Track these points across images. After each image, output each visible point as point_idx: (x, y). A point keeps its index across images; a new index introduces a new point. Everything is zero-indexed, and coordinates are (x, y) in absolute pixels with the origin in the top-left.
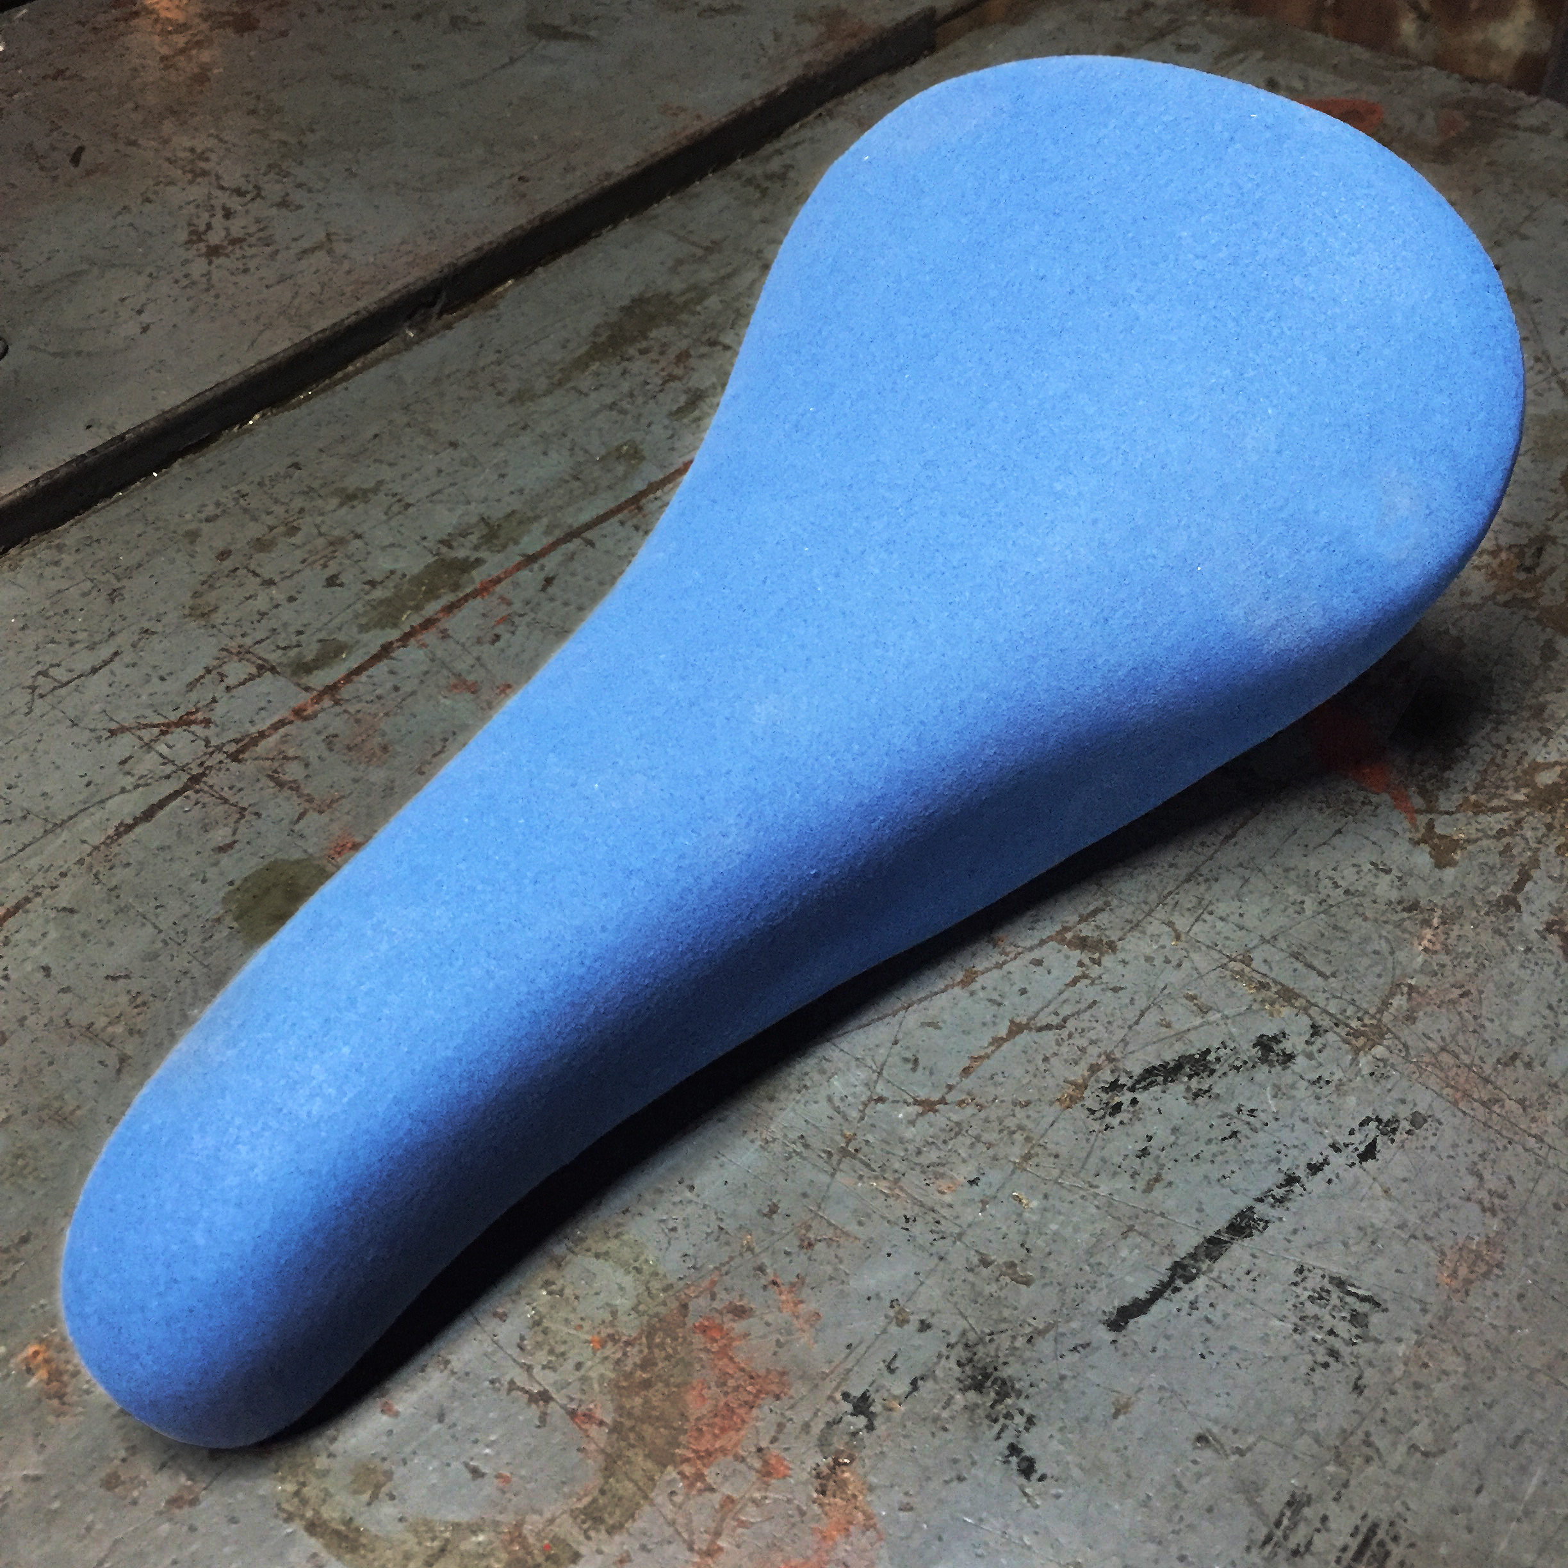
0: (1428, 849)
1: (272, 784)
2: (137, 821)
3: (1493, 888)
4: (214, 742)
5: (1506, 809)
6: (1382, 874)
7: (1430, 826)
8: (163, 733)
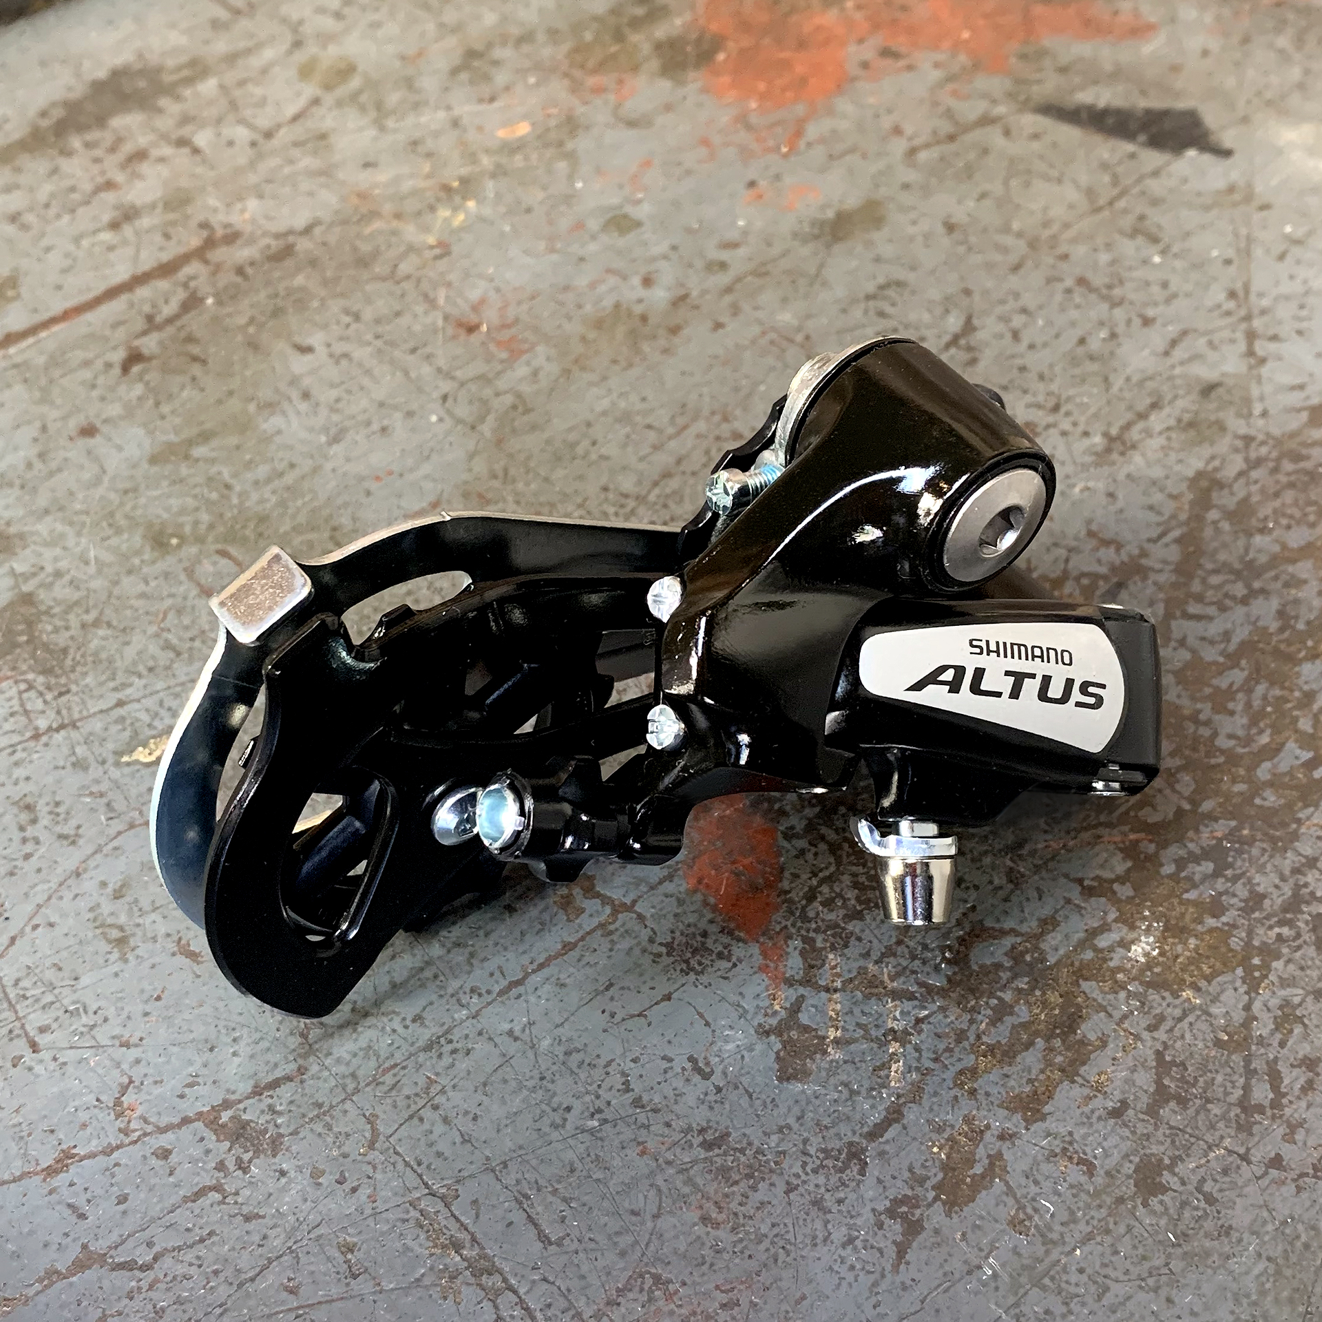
0: (779, 1046)
3: (843, 1128)
5: (911, 997)
6: (697, 1078)
7: (795, 1009)
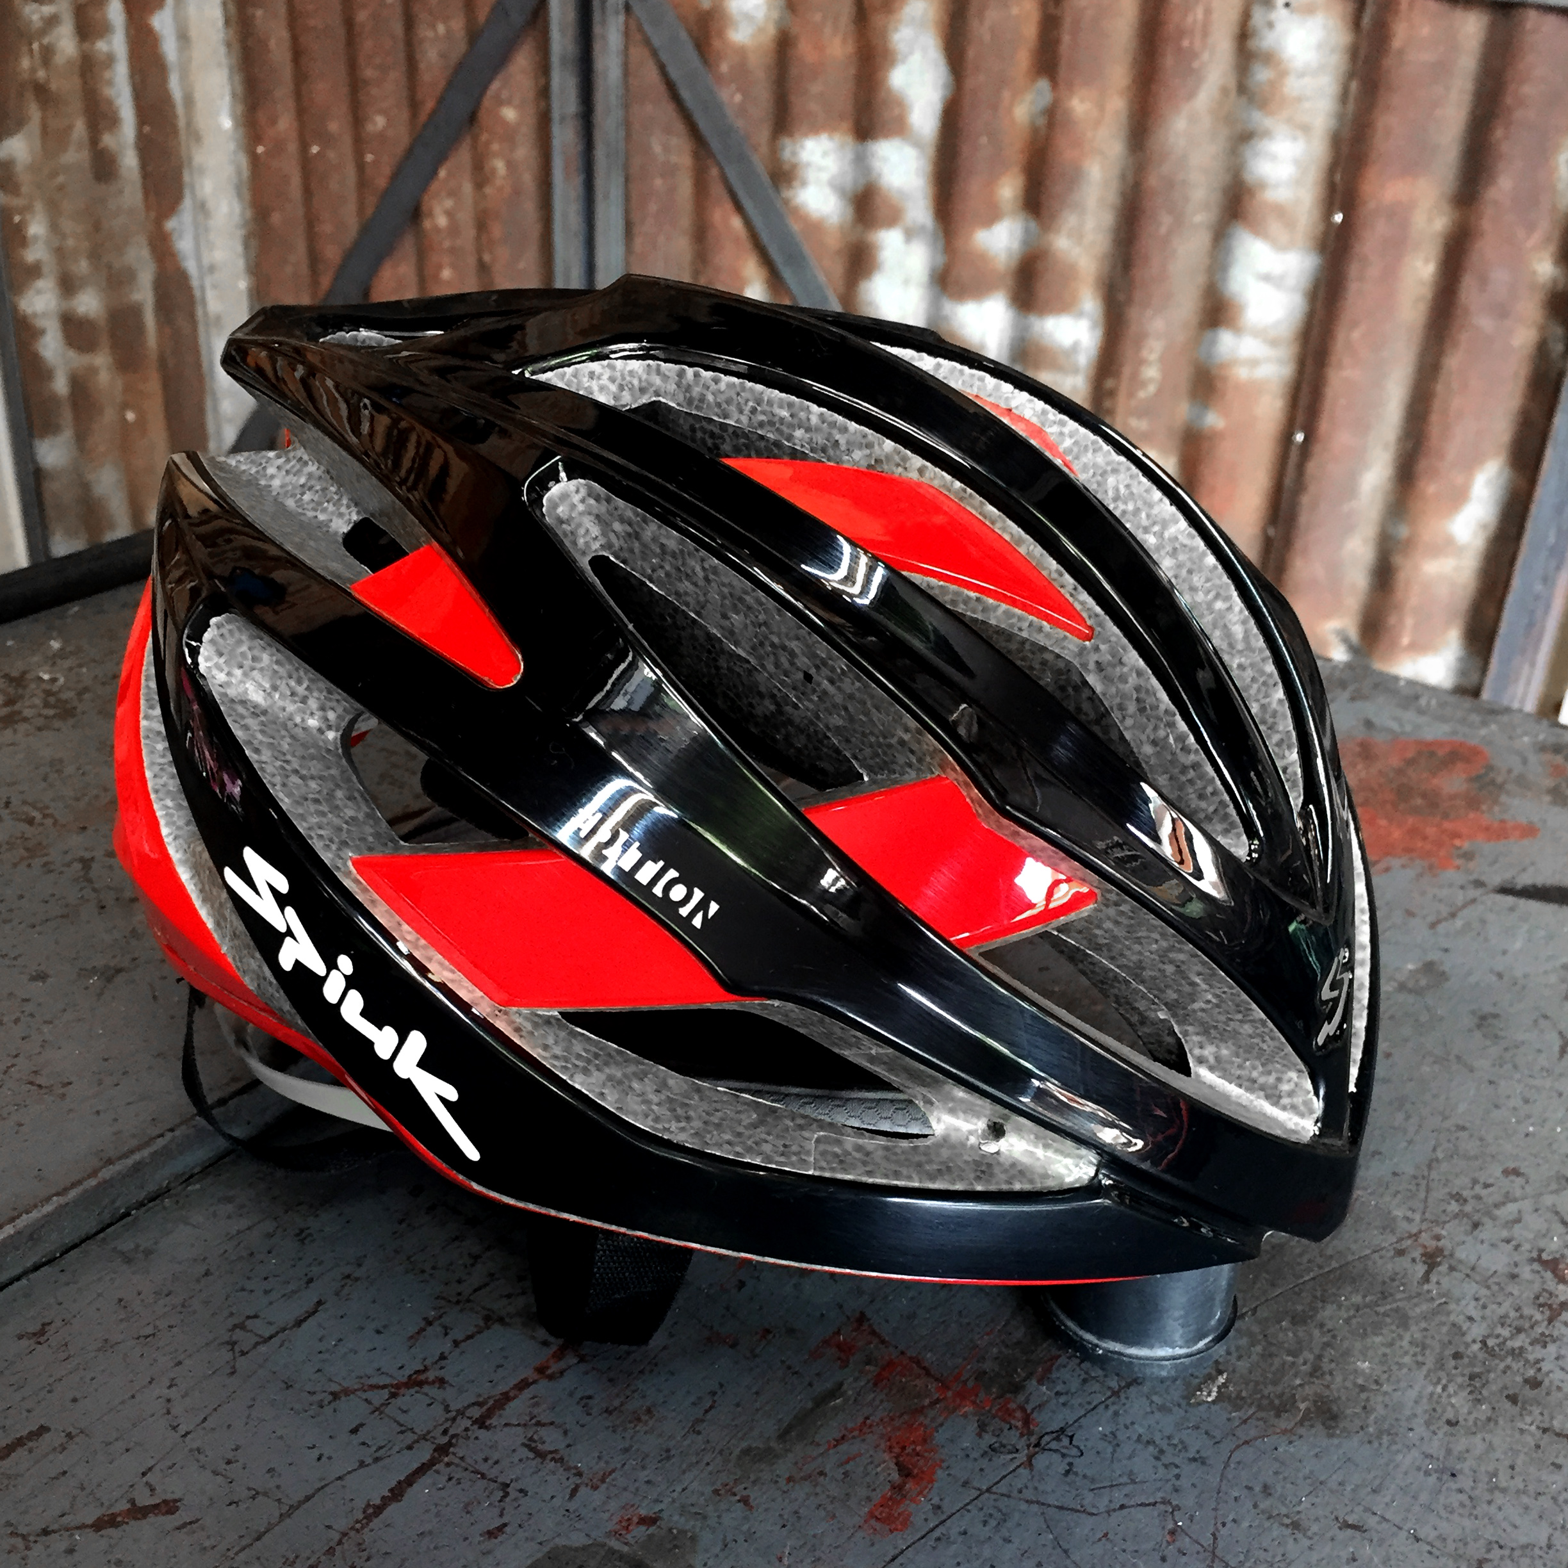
1: (531, 1455)
2: (386, 1502)
4: (455, 1406)
8: (394, 1395)
